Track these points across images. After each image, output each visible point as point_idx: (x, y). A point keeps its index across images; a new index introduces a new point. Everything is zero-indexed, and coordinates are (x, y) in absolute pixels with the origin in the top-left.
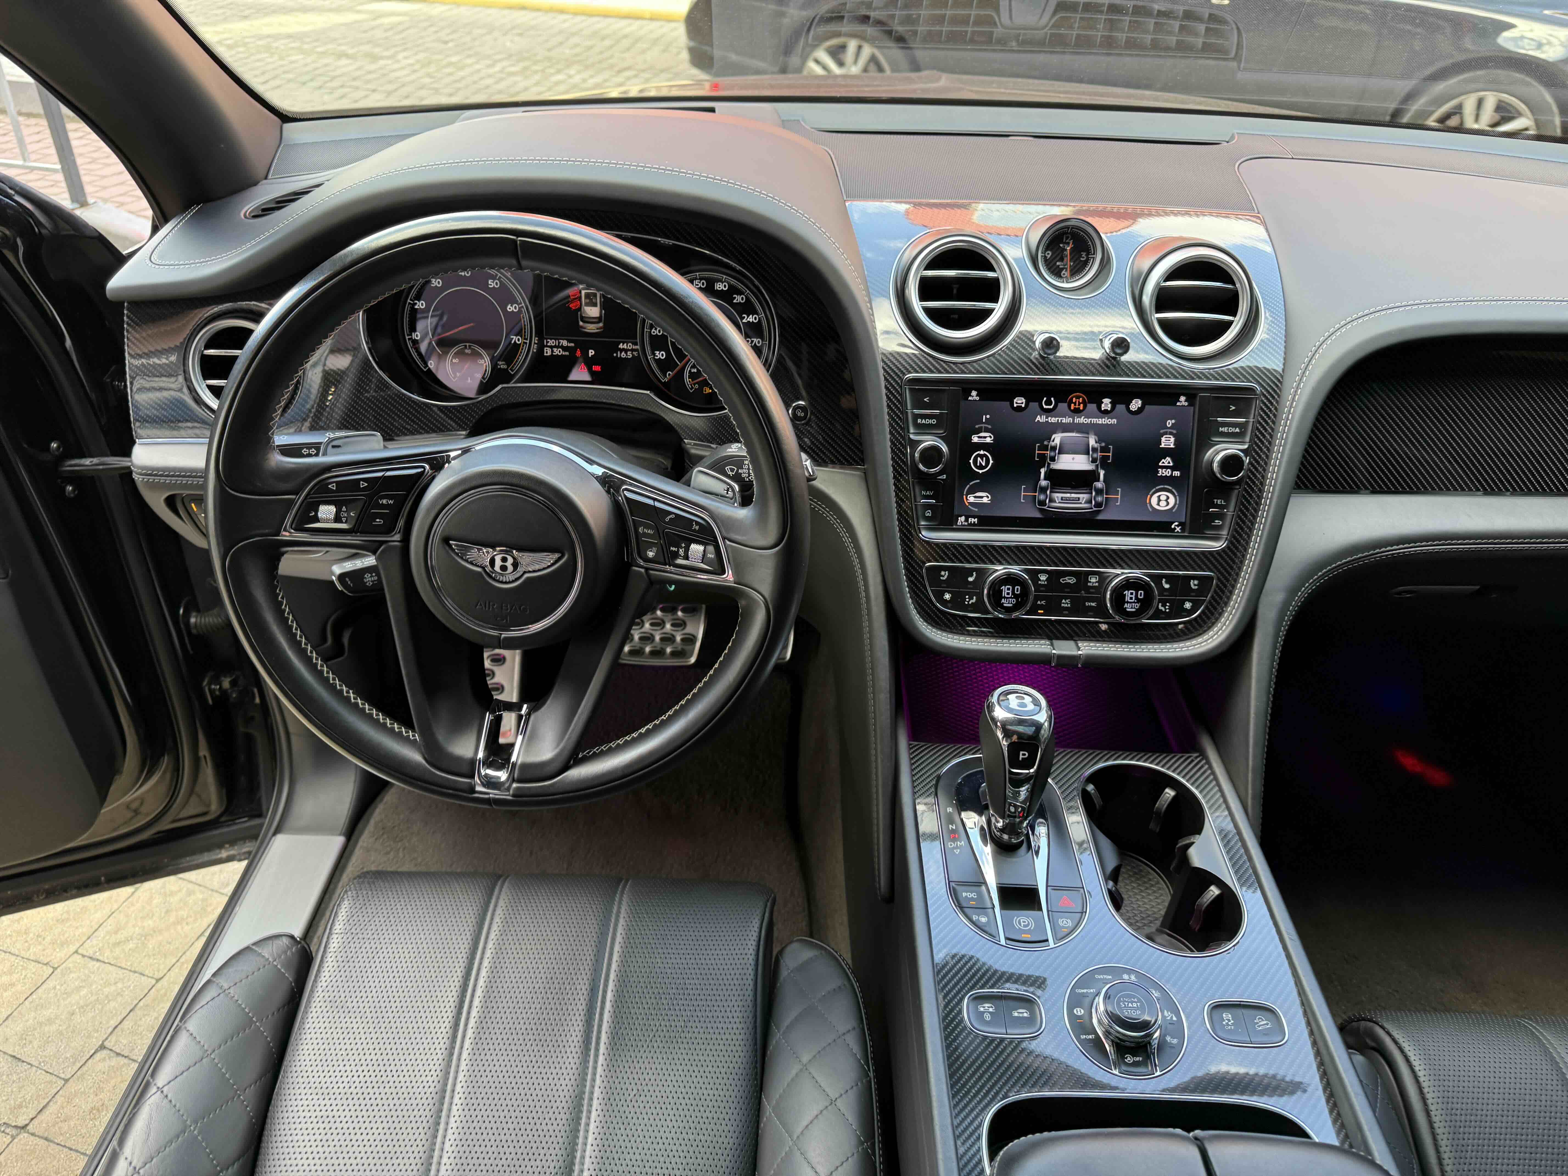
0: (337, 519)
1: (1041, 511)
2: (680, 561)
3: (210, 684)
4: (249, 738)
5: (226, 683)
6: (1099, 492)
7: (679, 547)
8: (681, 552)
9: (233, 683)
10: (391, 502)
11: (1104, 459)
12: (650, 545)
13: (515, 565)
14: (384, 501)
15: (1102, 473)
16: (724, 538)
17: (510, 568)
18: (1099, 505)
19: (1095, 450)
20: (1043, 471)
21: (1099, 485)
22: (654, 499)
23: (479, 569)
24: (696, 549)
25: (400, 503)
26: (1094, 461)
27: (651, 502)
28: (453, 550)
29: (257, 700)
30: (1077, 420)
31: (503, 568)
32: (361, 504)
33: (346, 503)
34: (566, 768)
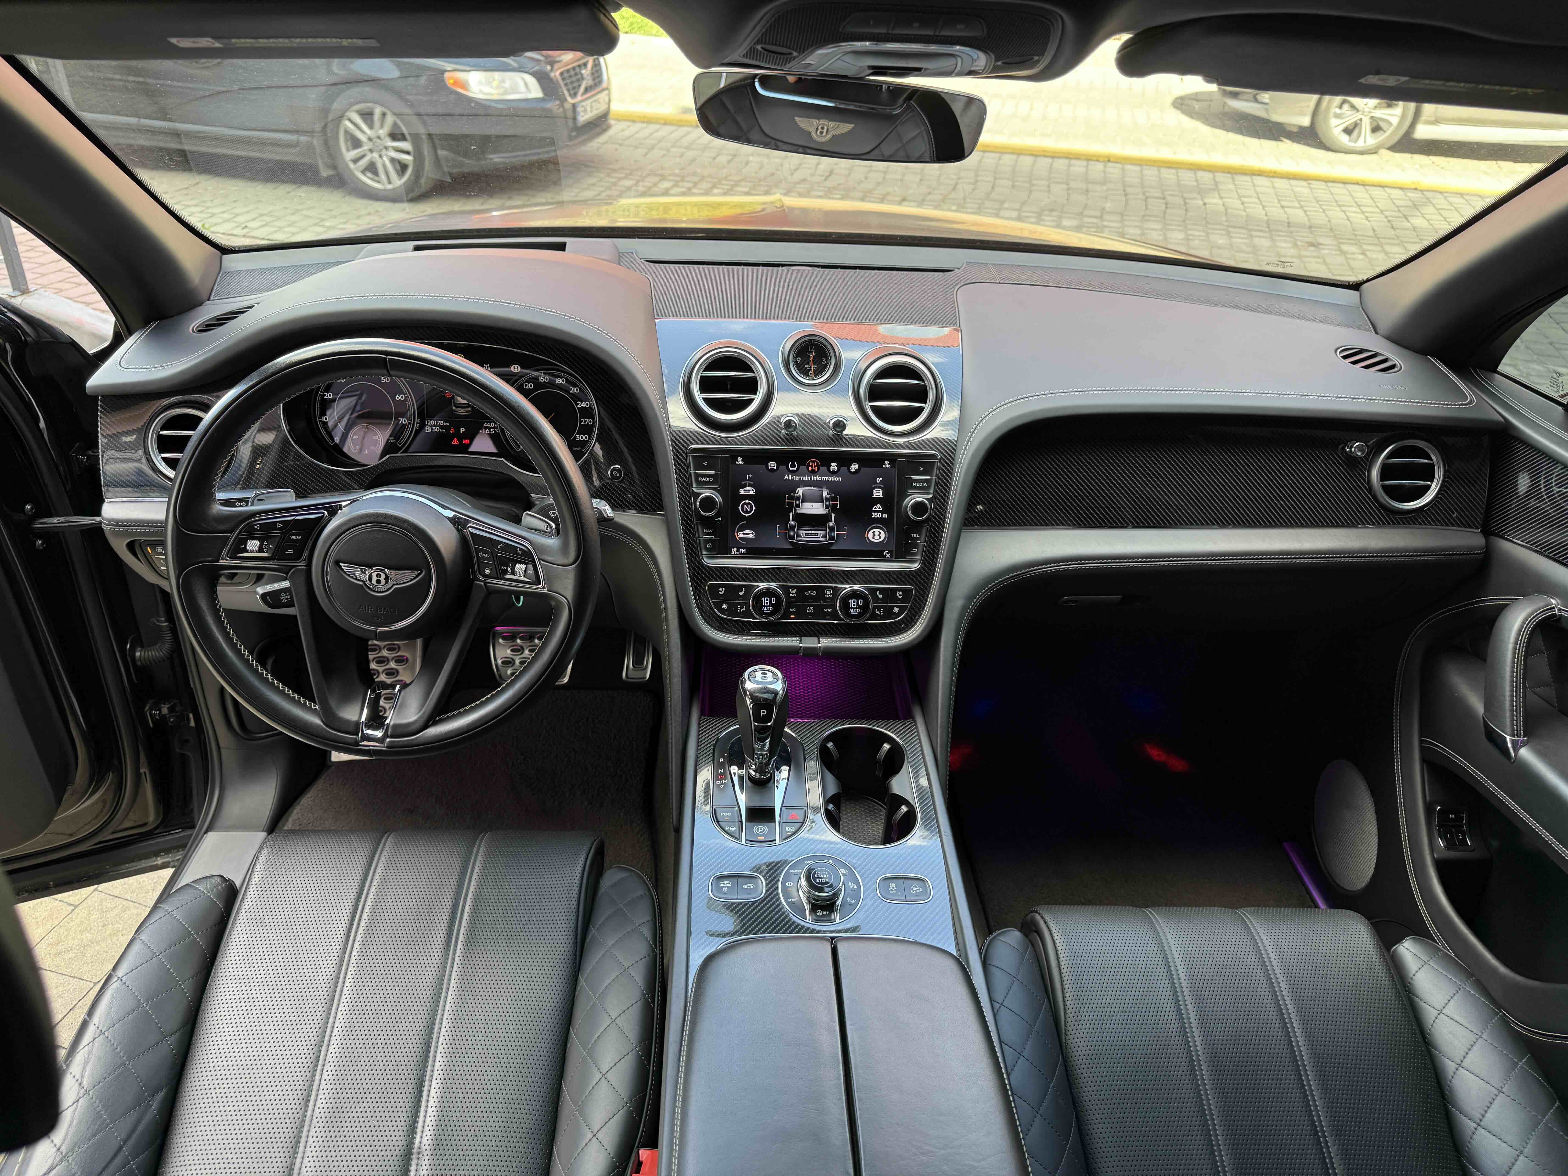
0: (261, 550)
1: (792, 543)
2: (508, 576)
3: (151, 709)
4: (184, 759)
5: (165, 710)
6: (832, 529)
7: (508, 566)
8: (509, 570)
9: (171, 710)
10: (299, 538)
11: (834, 506)
12: (487, 566)
13: (387, 579)
14: (294, 537)
15: (833, 516)
16: (539, 560)
17: (383, 582)
18: (831, 538)
19: (827, 499)
20: (791, 515)
21: (832, 524)
22: (491, 533)
23: (361, 583)
24: (520, 567)
25: (306, 537)
26: (827, 507)
27: (488, 535)
28: (342, 570)
29: (192, 723)
30: (813, 478)
31: (378, 582)
32: (277, 539)
33: (267, 538)
34: (426, 726)
